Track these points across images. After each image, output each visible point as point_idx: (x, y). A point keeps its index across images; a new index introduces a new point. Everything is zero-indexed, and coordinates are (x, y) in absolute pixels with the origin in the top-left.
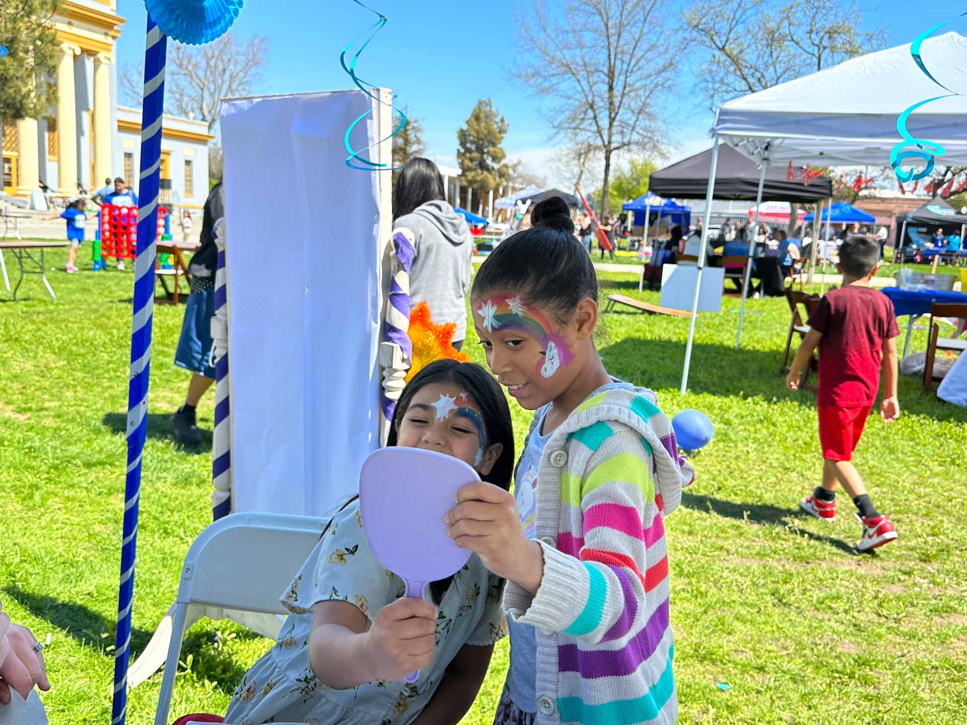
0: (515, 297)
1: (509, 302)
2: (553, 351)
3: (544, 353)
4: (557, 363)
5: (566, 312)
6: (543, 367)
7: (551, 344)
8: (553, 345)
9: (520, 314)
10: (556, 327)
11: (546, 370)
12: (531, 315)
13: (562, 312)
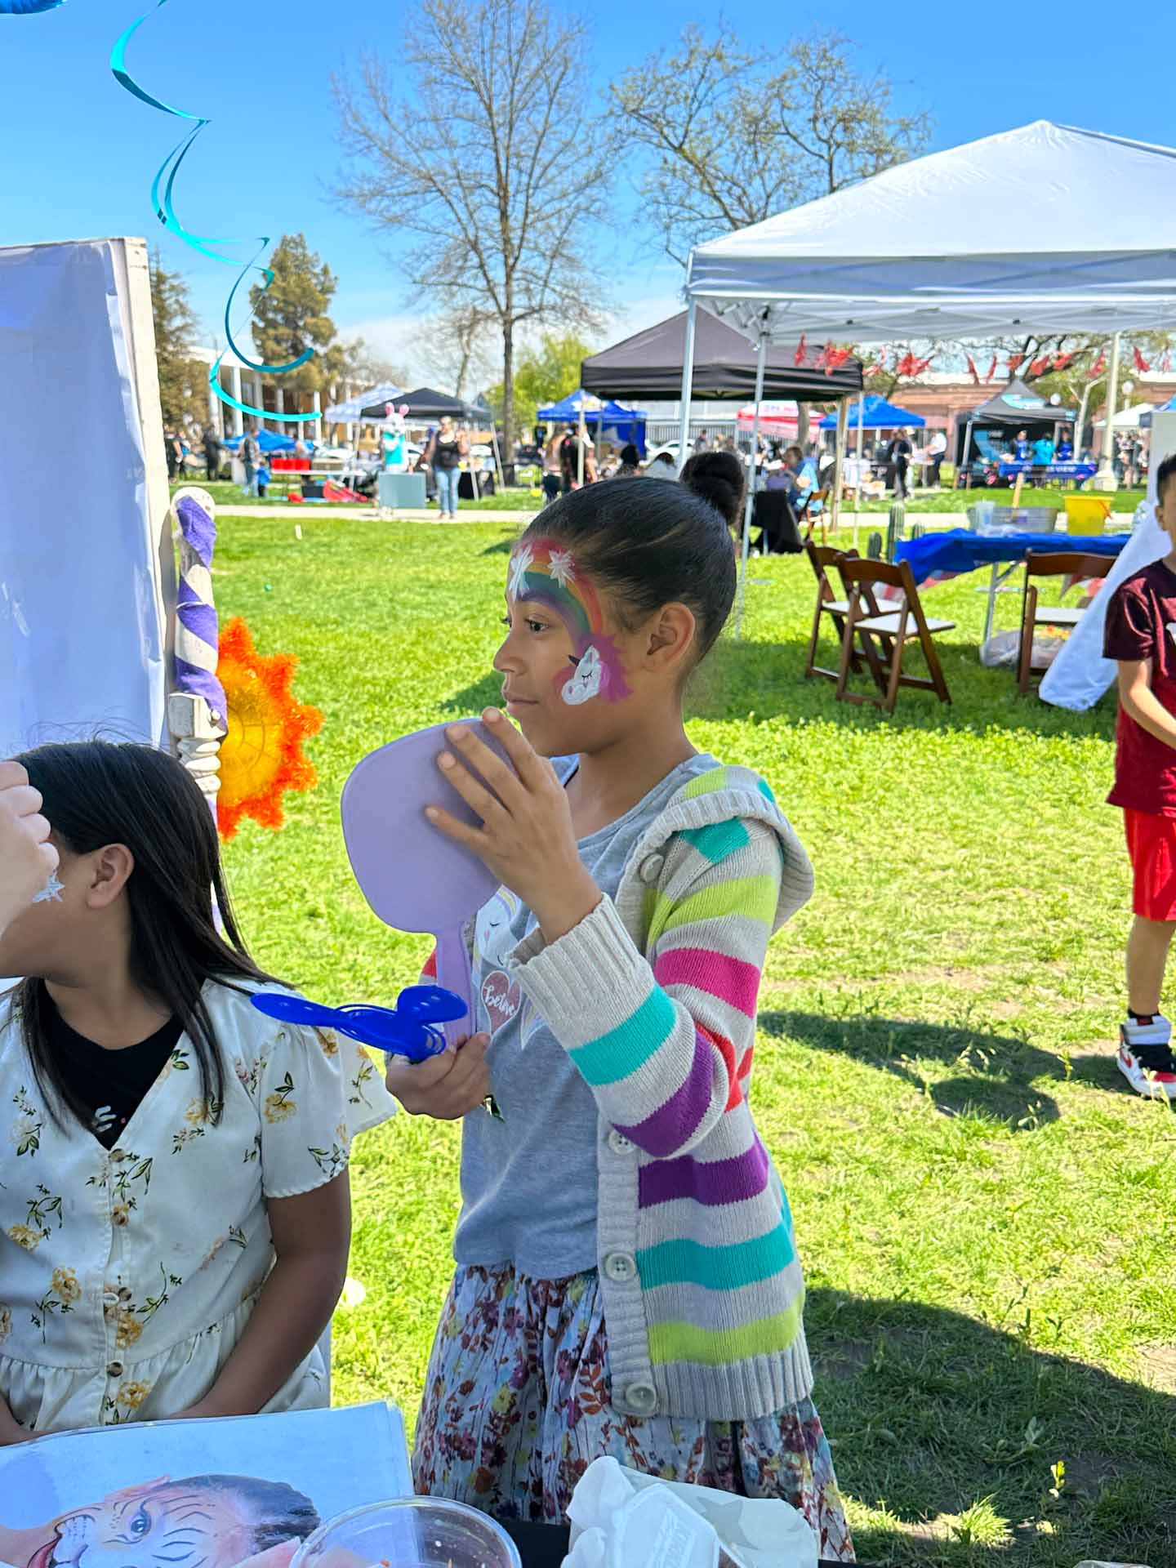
0: (564, 551)
1: (553, 555)
2: (592, 665)
3: (576, 661)
4: (593, 689)
5: (639, 611)
6: (567, 685)
7: (593, 652)
8: (596, 655)
9: (562, 582)
10: (609, 628)
11: (571, 691)
12: (576, 590)
13: (630, 608)
